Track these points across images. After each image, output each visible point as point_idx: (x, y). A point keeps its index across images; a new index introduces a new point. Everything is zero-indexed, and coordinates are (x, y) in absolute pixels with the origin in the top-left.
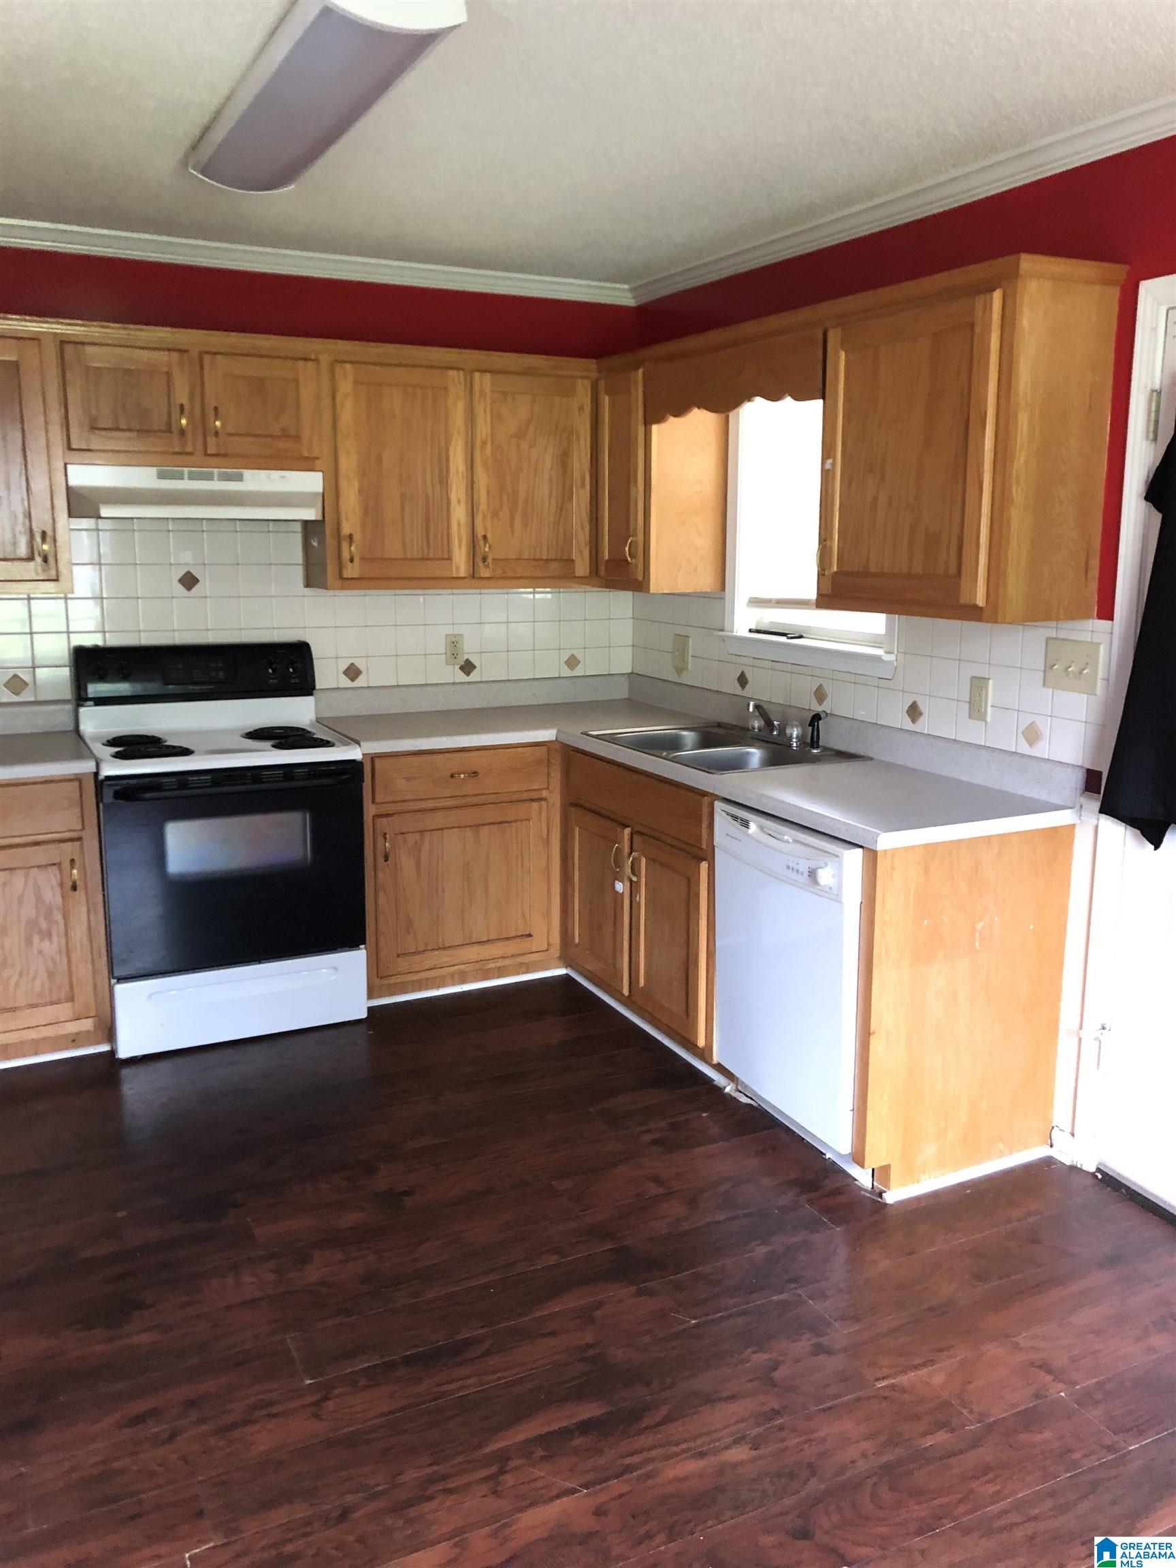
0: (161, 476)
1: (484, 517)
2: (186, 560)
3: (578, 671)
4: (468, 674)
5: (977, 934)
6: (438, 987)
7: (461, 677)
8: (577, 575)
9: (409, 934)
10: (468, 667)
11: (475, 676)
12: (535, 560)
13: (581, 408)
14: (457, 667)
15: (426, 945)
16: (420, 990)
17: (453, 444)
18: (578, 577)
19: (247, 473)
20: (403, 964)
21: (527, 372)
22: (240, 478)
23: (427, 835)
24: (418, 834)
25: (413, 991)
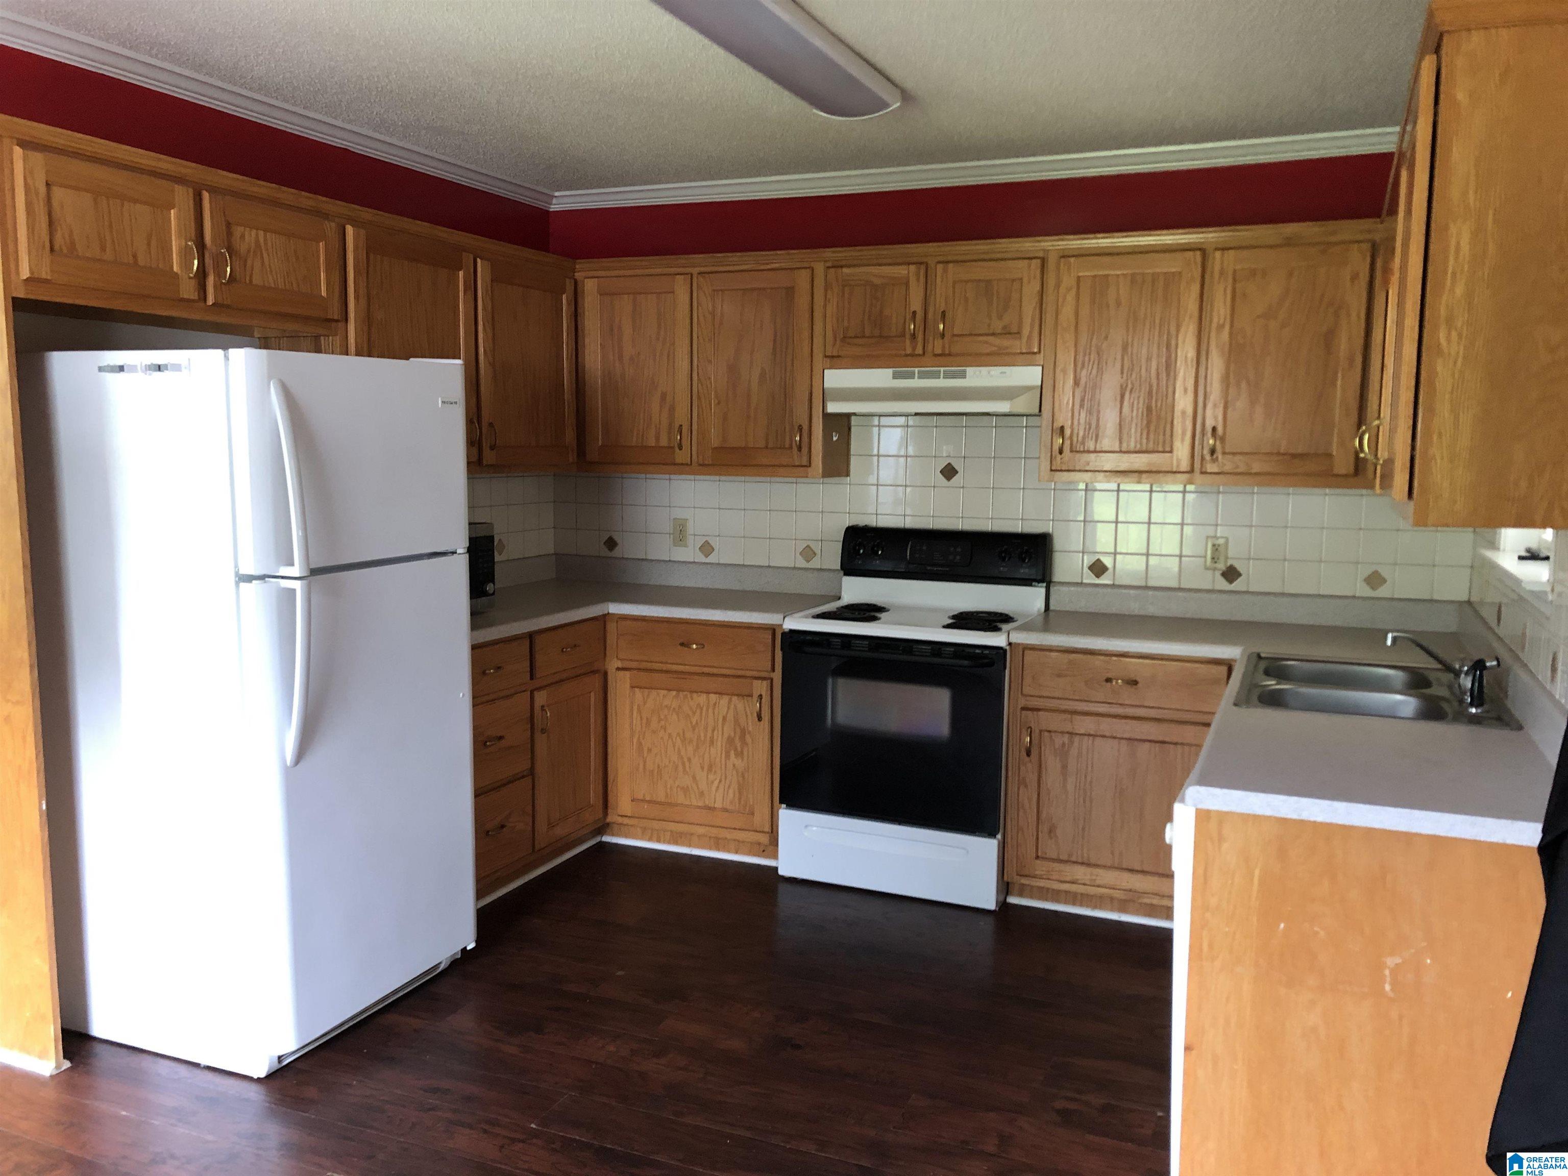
0: (896, 376)
1: (1215, 406)
2: (946, 453)
3: (1383, 592)
4: (1231, 581)
5: (1387, 972)
6: (1095, 907)
7: (1222, 584)
8: (1336, 471)
9: (1051, 838)
10: (1231, 574)
11: (1238, 585)
12: (1278, 454)
13: (1355, 277)
14: (1218, 574)
15: (1070, 855)
16: (1074, 904)
17: (1183, 330)
18: (1337, 476)
19: (970, 371)
20: (1041, 867)
21: (1289, 242)
22: (963, 375)
23: (1076, 739)
24: (1067, 736)
25: (1066, 902)
